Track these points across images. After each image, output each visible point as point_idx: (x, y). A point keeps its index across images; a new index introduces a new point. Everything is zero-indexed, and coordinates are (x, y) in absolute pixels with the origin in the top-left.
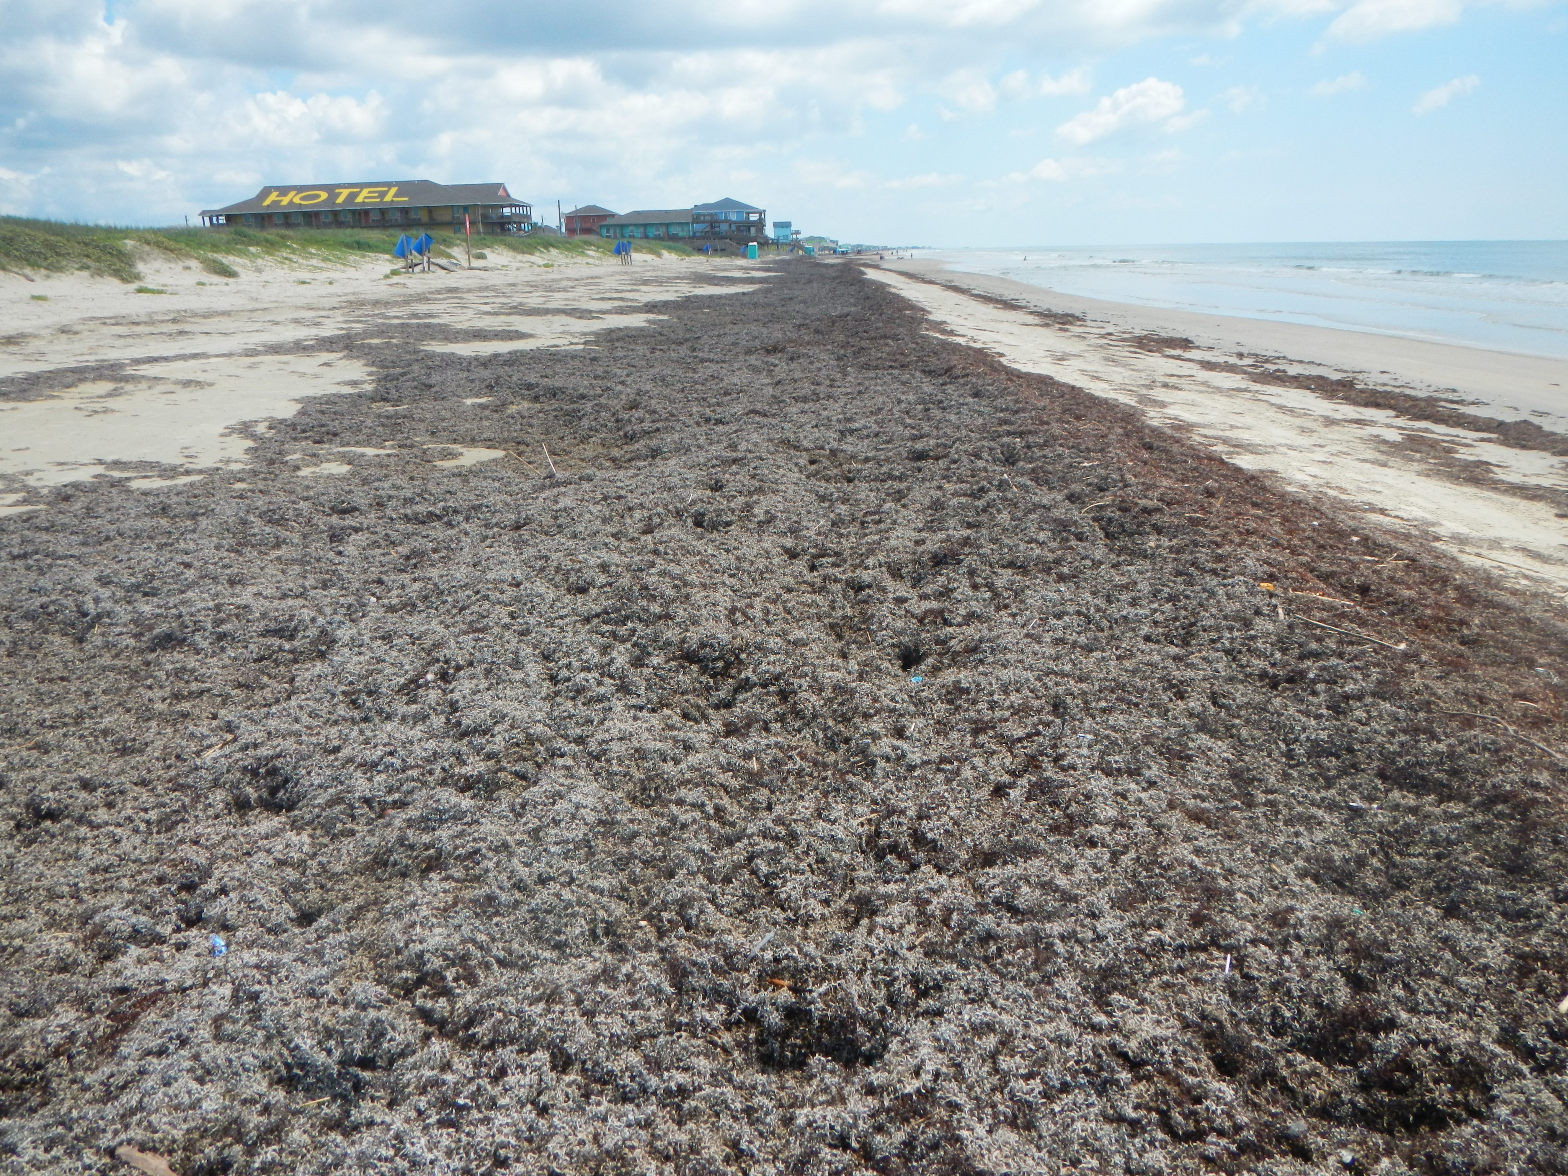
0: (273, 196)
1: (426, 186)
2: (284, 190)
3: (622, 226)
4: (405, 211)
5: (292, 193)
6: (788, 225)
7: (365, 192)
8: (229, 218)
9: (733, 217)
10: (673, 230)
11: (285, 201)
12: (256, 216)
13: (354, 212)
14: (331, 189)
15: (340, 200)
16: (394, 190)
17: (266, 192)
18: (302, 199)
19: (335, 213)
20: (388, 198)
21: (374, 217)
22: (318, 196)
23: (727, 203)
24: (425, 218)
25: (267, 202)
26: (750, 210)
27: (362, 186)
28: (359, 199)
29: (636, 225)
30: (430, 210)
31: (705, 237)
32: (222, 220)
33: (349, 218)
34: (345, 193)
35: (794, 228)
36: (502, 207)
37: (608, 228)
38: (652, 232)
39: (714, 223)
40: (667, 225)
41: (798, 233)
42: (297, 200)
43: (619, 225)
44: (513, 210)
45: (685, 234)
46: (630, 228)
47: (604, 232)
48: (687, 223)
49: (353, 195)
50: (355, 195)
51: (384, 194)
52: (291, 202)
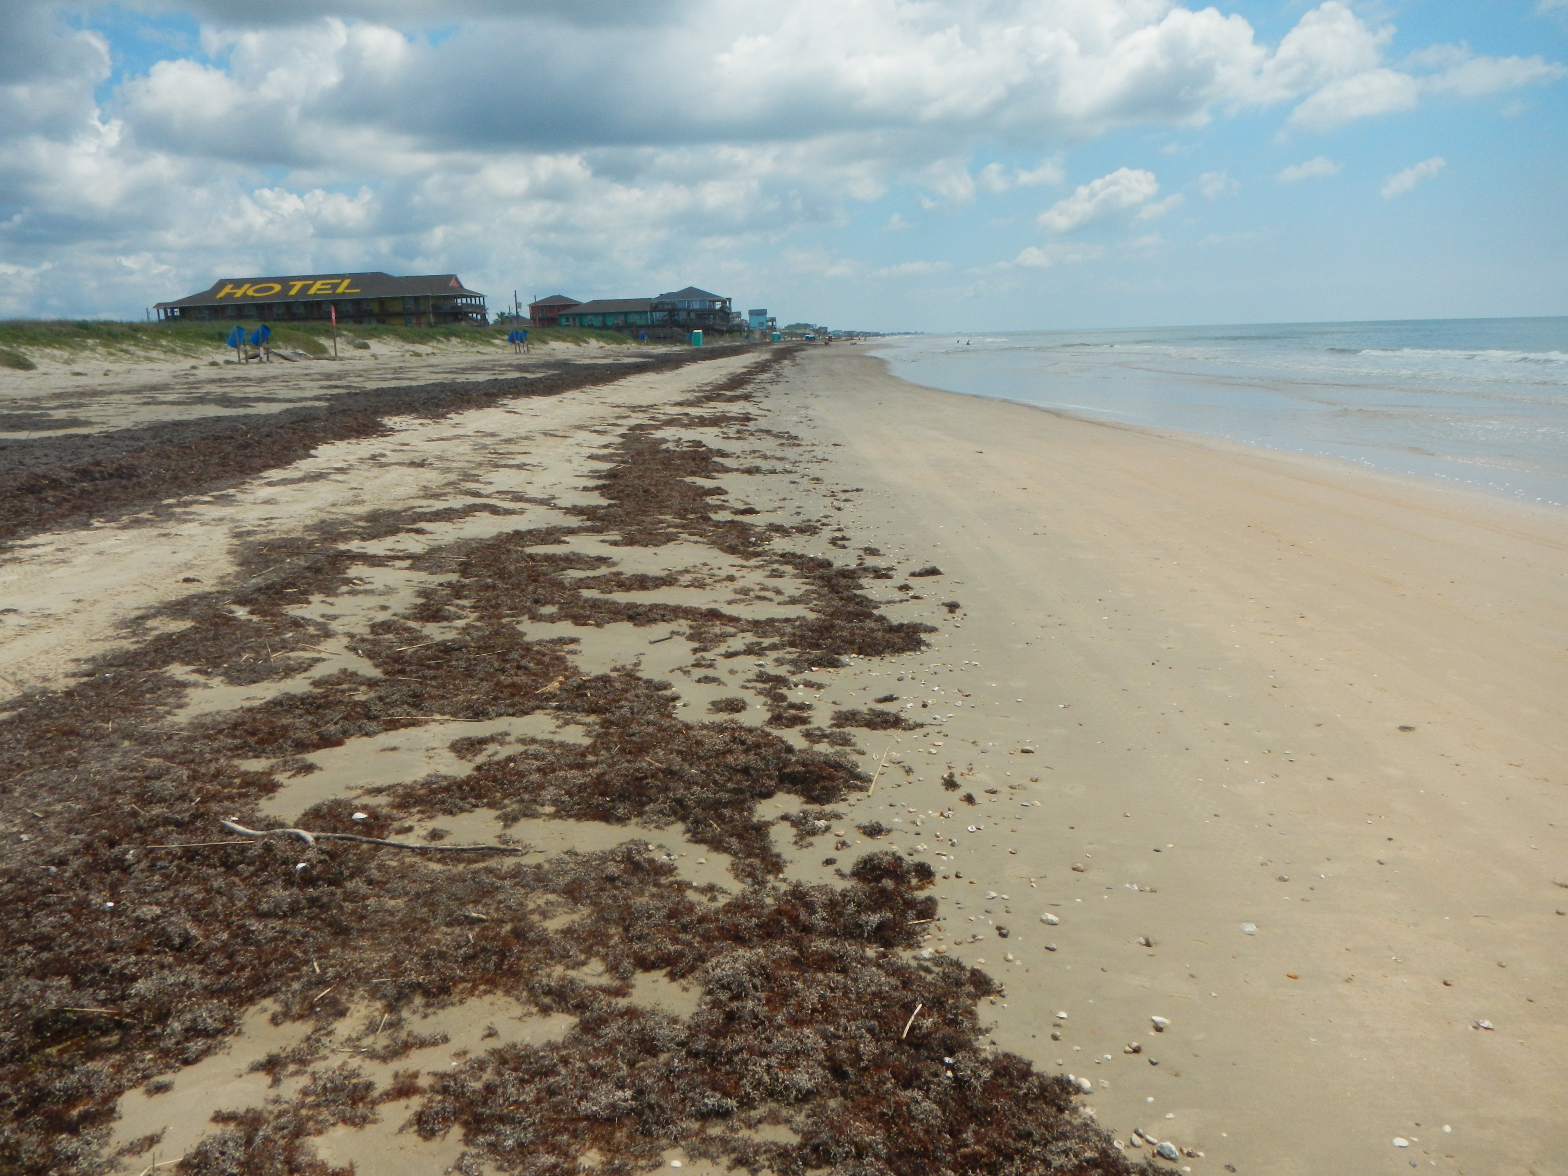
0: (227, 289)
1: (380, 278)
2: (238, 283)
3: (581, 315)
4: (357, 302)
5: (247, 286)
6: (763, 312)
7: (318, 284)
8: (182, 310)
9: (696, 306)
10: (631, 319)
11: (239, 293)
12: (209, 308)
13: (306, 304)
14: (286, 281)
15: (293, 292)
16: (346, 282)
17: (222, 284)
18: (256, 291)
19: (288, 305)
20: (340, 290)
21: (326, 308)
22: (272, 288)
23: (692, 292)
24: (376, 308)
25: (221, 294)
26: (714, 299)
28: (312, 291)
29: (596, 314)
30: (381, 301)
31: (663, 325)
32: (177, 312)
33: (302, 310)
34: (299, 285)
35: (769, 316)
36: (456, 297)
37: (567, 317)
38: (610, 322)
39: (673, 311)
40: (626, 314)
41: (773, 320)
42: (250, 293)
43: (577, 315)
44: (464, 300)
45: (643, 322)
46: (589, 317)
47: (563, 321)
48: (646, 312)
49: (307, 288)
50: (309, 287)
51: (336, 286)
52: (245, 295)
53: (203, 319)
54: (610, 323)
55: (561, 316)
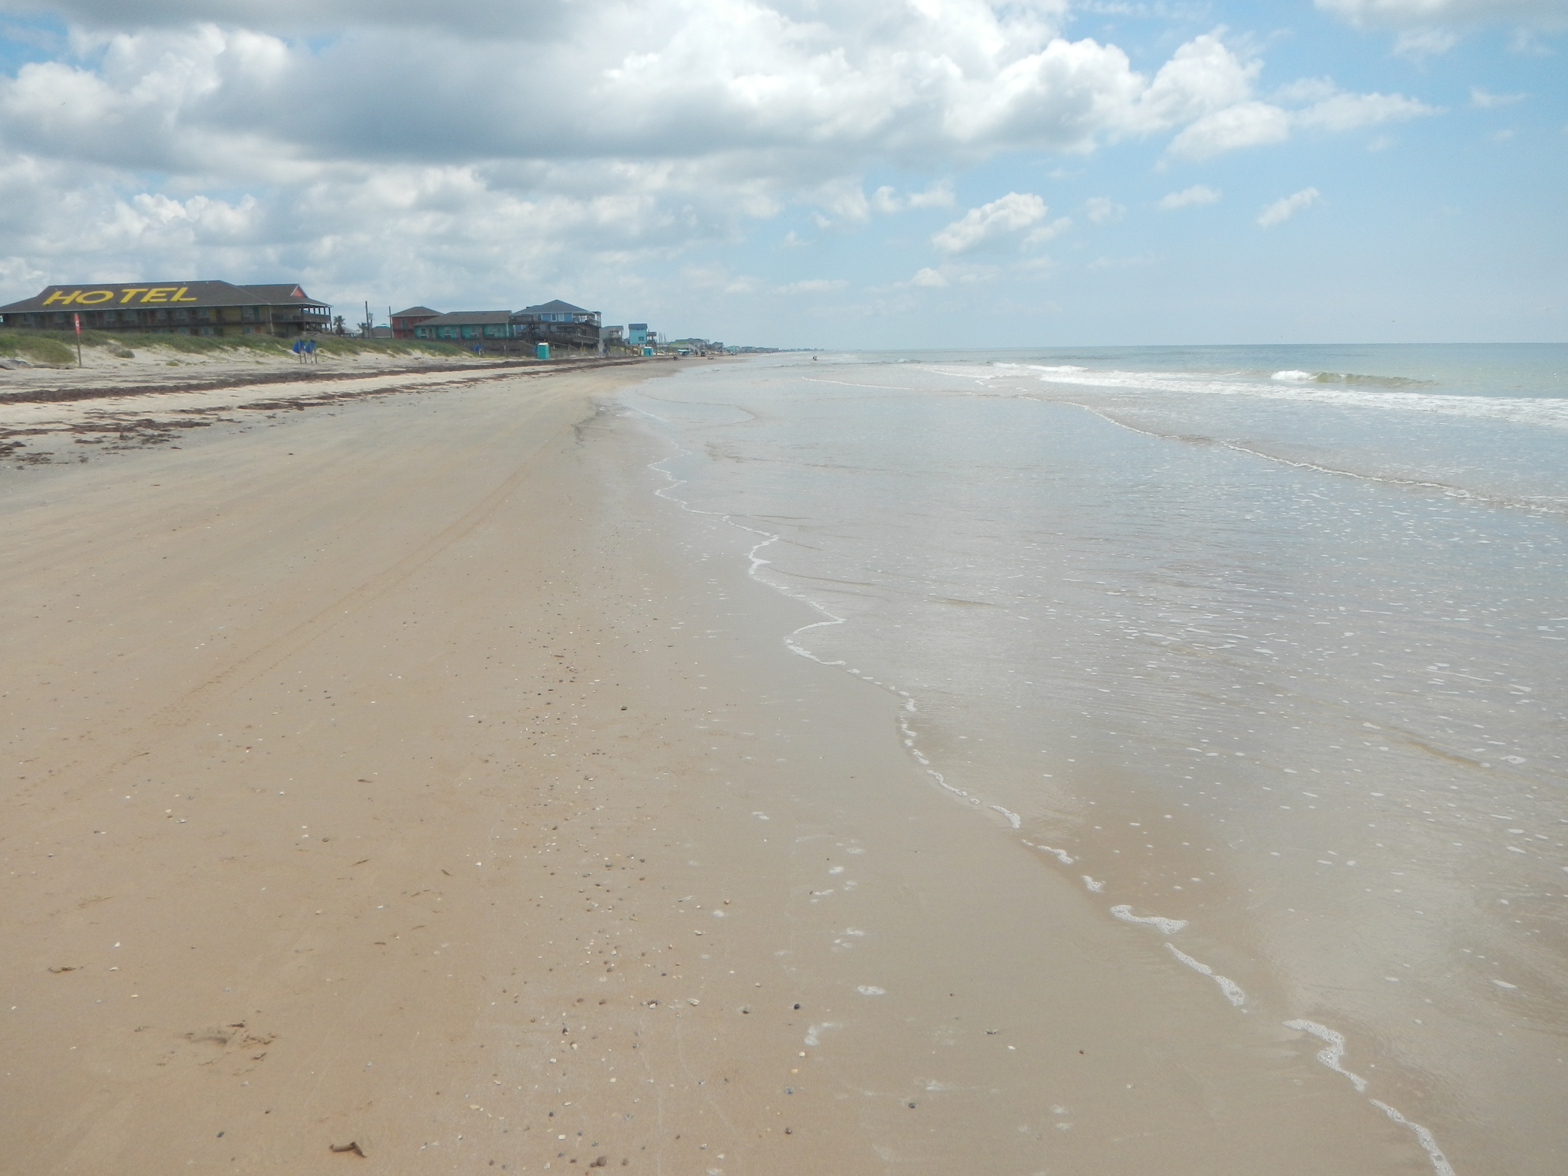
0: (56, 296)
1: (219, 287)
2: (67, 290)
3: (439, 327)
4: (193, 311)
5: (77, 293)
6: (643, 327)
7: (153, 292)
8: (7, 316)
9: (561, 319)
10: (489, 331)
11: (68, 300)
12: (35, 315)
13: (139, 312)
14: (118, 289)
15: (125, 300)
16: (183, 290)
17: (50, 291)
18: (86, 298)
19: (120, 313)
20: (175, 298)
21: (160, 316)
22: (103, 296)
23: (557, 306)
24: (213, 317)
25: (49, 301)
26: (581, 312)
27: (150, 286)
28: (145, 299)
29: (453, 326)
30: (219, 310)
32: (1, 319)
33: (134, 318)
34: (132, 292)
35: (650, 329)
36: (300, 307)
37: (423, 328)
38: (468, 333)
40: (484, 326)
41: (654, 334)
42: (80, 300)
43: (433, 326)
44: (312, 310)
45: (502, 335)
46: (446, 329)
47: (419, 333)
48: (504, 325)
49: (141, 295)
50: (142, 295)
51: (171, 294)
52: (74, 302)
53: (29, 326)
54: (467, 336)
55: (416, 327)
